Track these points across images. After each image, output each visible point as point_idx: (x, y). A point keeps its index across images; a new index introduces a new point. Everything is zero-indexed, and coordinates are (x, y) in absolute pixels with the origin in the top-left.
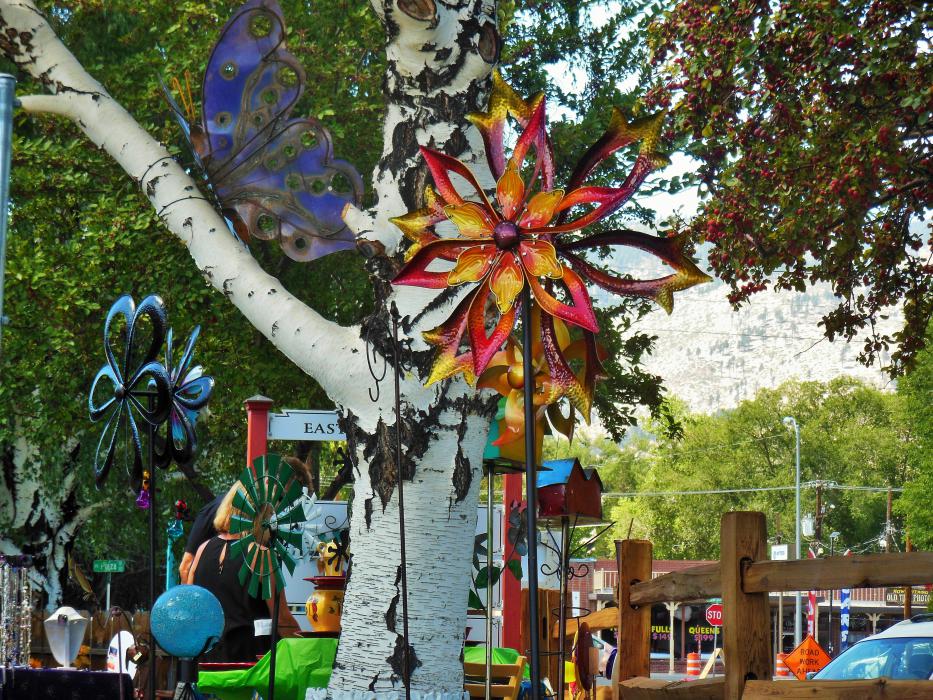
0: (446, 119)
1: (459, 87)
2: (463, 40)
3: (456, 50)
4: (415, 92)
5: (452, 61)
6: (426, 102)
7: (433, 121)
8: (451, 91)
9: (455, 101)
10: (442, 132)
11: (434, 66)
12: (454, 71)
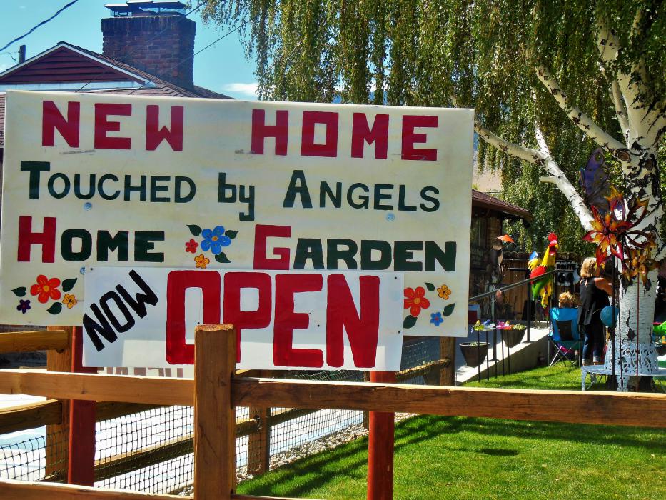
0: (638, 186)
1: (641, 177)
2: (640, 165)
3: (638, 167)
4: (629, 179)
5: (637, 170)
6: (632, 181)
7: (634, 186)
8: (639, 178)
9: (640, 181)
10: (637, 189)
11: (632, 172)
12: (639, 173)
